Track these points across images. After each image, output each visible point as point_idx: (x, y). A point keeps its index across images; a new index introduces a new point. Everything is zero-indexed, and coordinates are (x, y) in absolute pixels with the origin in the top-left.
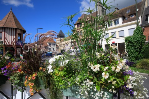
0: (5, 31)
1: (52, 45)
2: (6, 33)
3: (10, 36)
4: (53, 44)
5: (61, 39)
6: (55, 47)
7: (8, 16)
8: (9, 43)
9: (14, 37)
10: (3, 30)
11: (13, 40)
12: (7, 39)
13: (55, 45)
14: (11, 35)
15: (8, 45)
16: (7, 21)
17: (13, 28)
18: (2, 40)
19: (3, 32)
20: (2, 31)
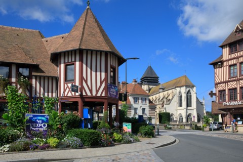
0: (81, 60)
1: (140, 101)
2: (84, 66)
3: (94, 73)
4: (142, 99)
5: (151, 87)
6: (147, 106)
7: (83, 22)
8: (91, 91)
9: (103, 74)
10: (78, 58)
11: (101, 83)
12: (86, 82)
13: (148, 102)
14: (96, 72)
15: (89, 97)
16: (85, 33)
17: (101, 52)
18: (75, 82)
19: (77, 63)
20: (75, 61)
